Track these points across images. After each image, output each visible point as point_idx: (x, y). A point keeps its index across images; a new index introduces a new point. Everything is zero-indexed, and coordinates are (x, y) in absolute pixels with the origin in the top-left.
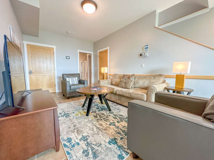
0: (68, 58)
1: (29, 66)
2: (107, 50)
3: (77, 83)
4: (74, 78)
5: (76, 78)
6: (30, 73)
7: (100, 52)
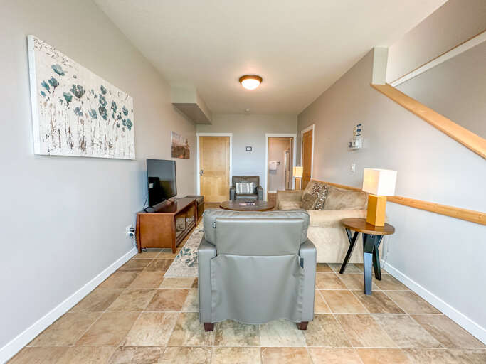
0: (249, 149)
1: (200, 166)
2: (311, 131)
3: (252, 192)
4: (248, 184)
5: (251, 184)
6: (202, 173)
7: (304, 134)
